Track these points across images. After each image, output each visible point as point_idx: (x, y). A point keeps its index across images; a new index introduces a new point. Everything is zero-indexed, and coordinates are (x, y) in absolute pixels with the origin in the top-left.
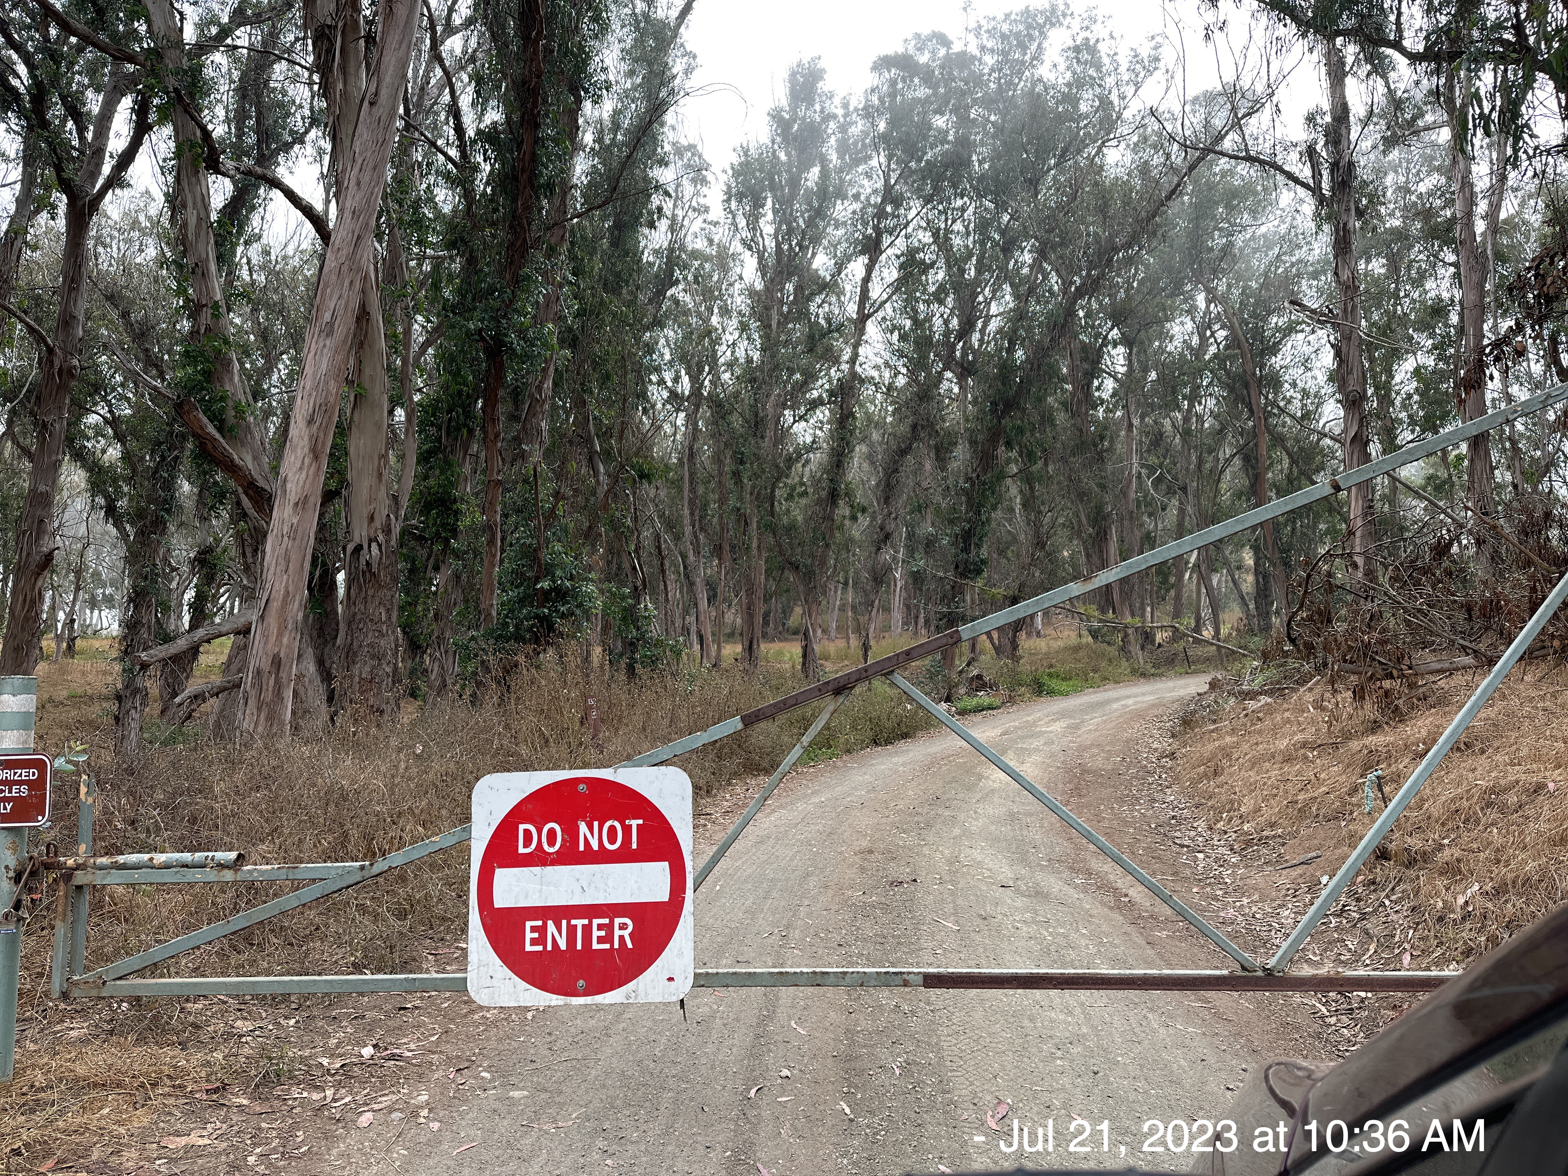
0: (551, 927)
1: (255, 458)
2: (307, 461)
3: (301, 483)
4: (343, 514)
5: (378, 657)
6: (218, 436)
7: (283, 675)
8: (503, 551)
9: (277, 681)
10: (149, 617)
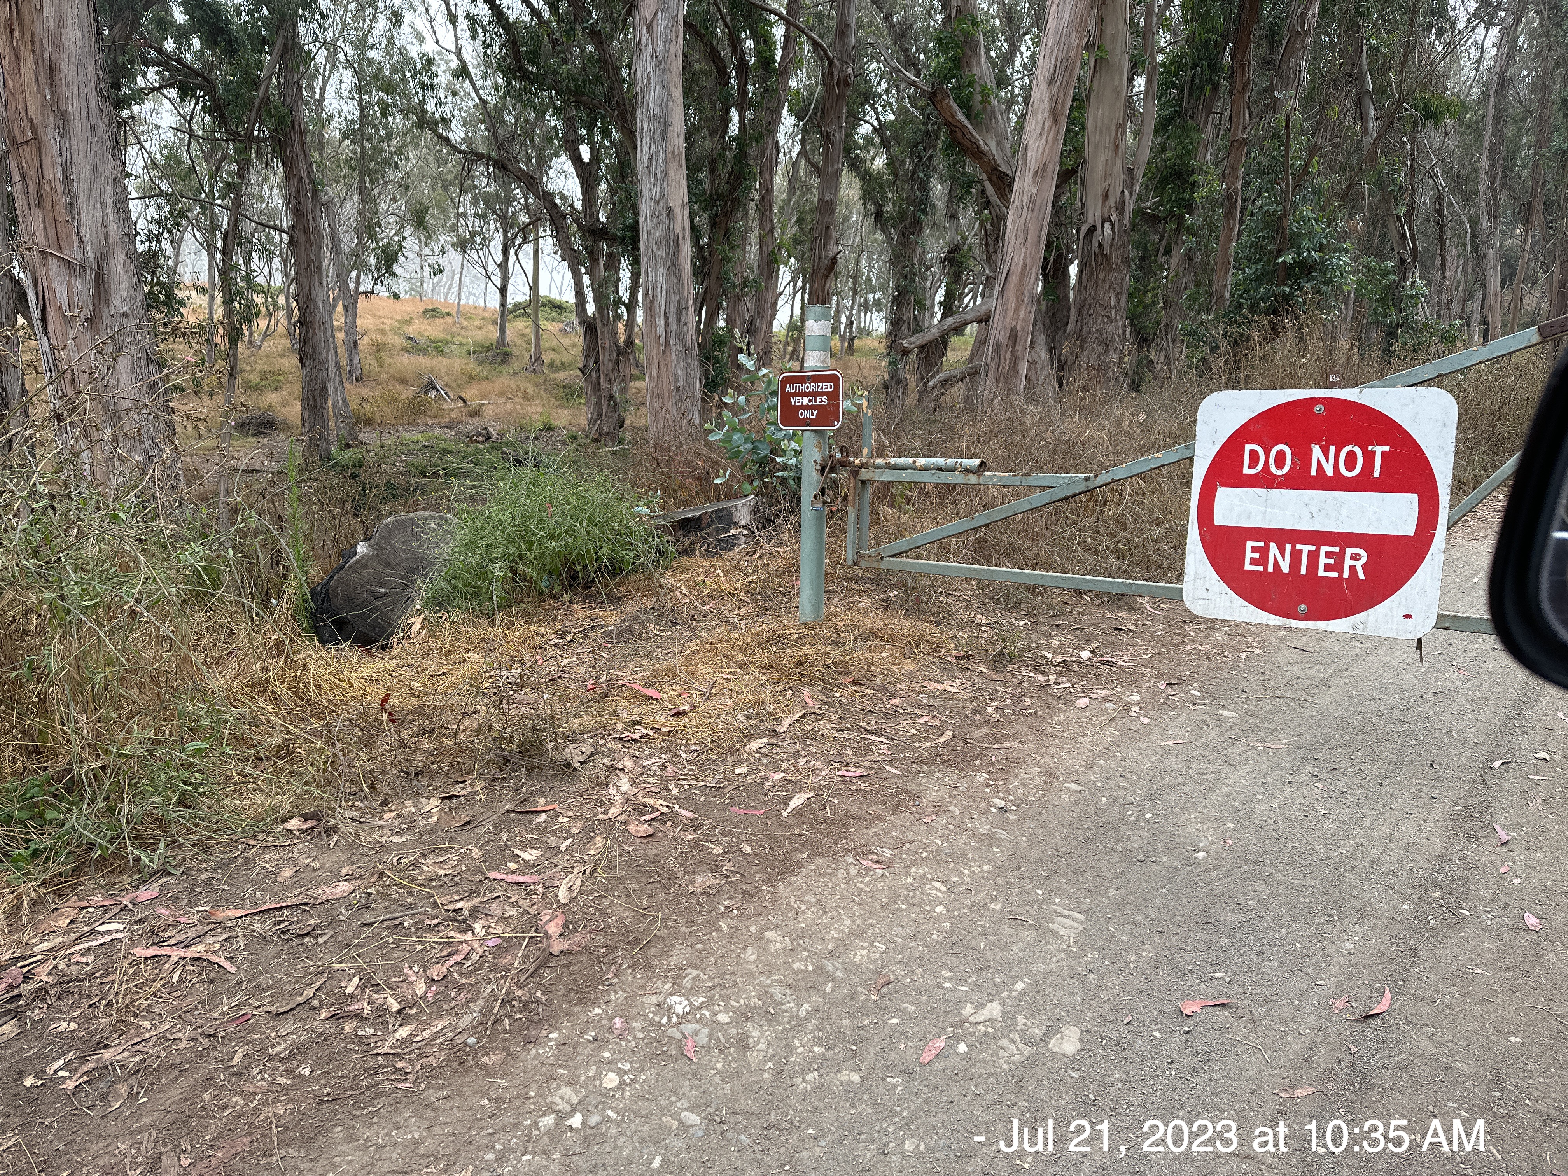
0: (1273, 549)
1: (999, 143)
2: (1047, 125)
3: (1041, 150)
4: (1078, 194)
5: (1106, 343)
6: (966, 122)
7: (1019, 348)
8: (1242, 222)
9: (1014, 354)
10: (909, 315)
